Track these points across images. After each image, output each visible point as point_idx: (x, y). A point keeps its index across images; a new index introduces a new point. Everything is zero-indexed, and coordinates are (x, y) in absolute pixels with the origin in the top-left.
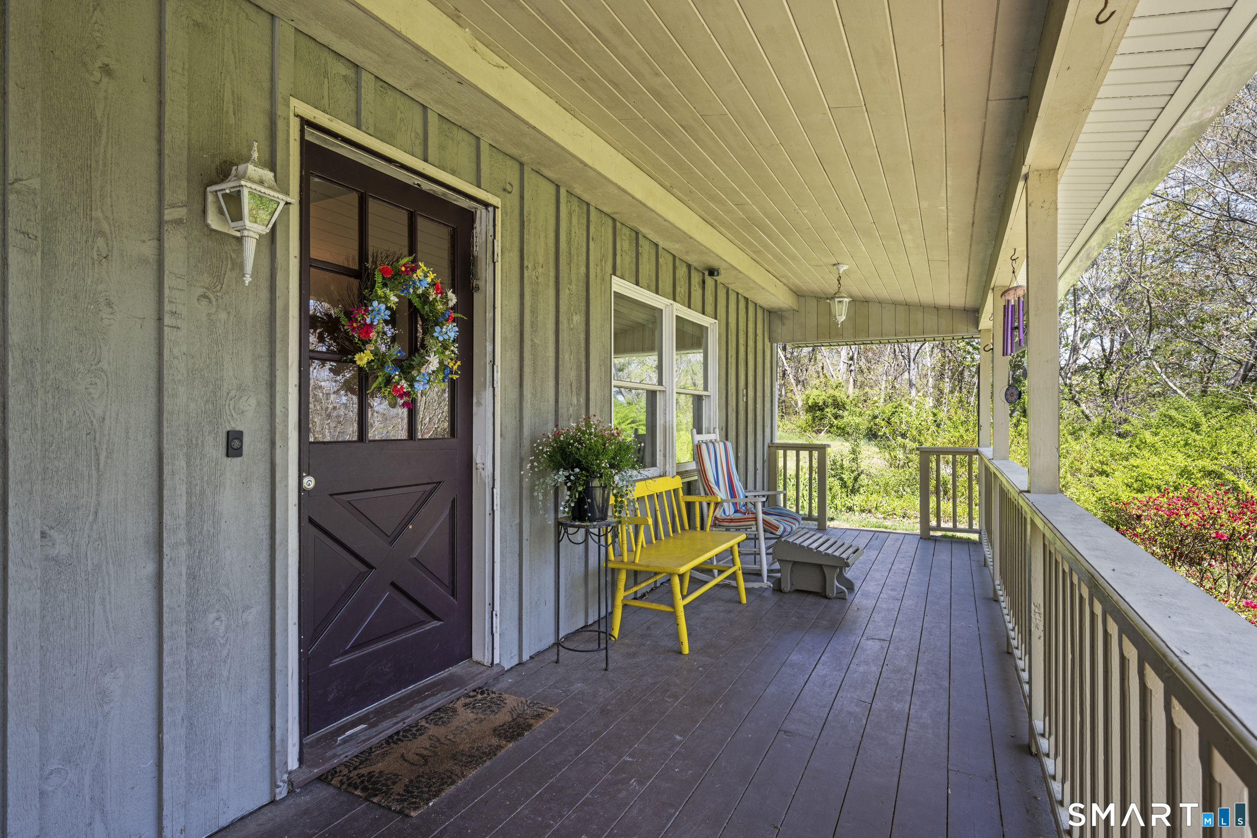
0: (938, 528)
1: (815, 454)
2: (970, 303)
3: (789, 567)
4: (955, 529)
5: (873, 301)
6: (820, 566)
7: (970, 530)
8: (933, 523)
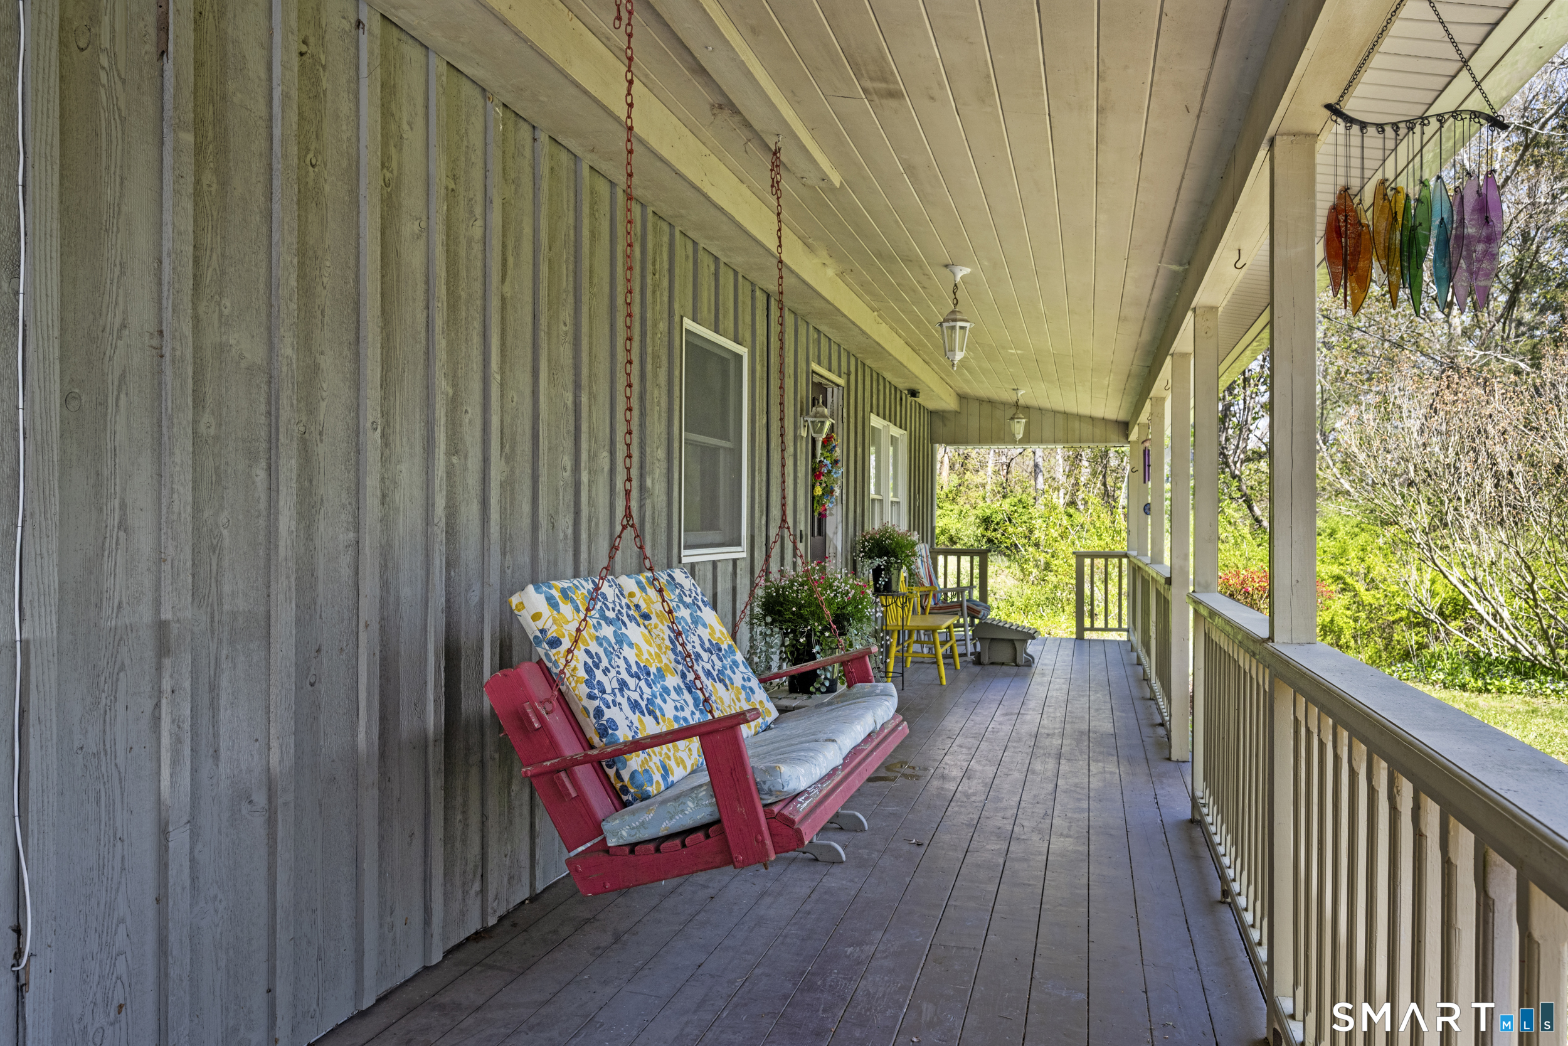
0: (1092, 629)
1: (977, 559)
2: (1122, 416)
3: (987, 644)
4: (1106, 629)
5: (1034, 408)
6: (1012, 641)
7: (1120, 629)
8: (1087, 623)
